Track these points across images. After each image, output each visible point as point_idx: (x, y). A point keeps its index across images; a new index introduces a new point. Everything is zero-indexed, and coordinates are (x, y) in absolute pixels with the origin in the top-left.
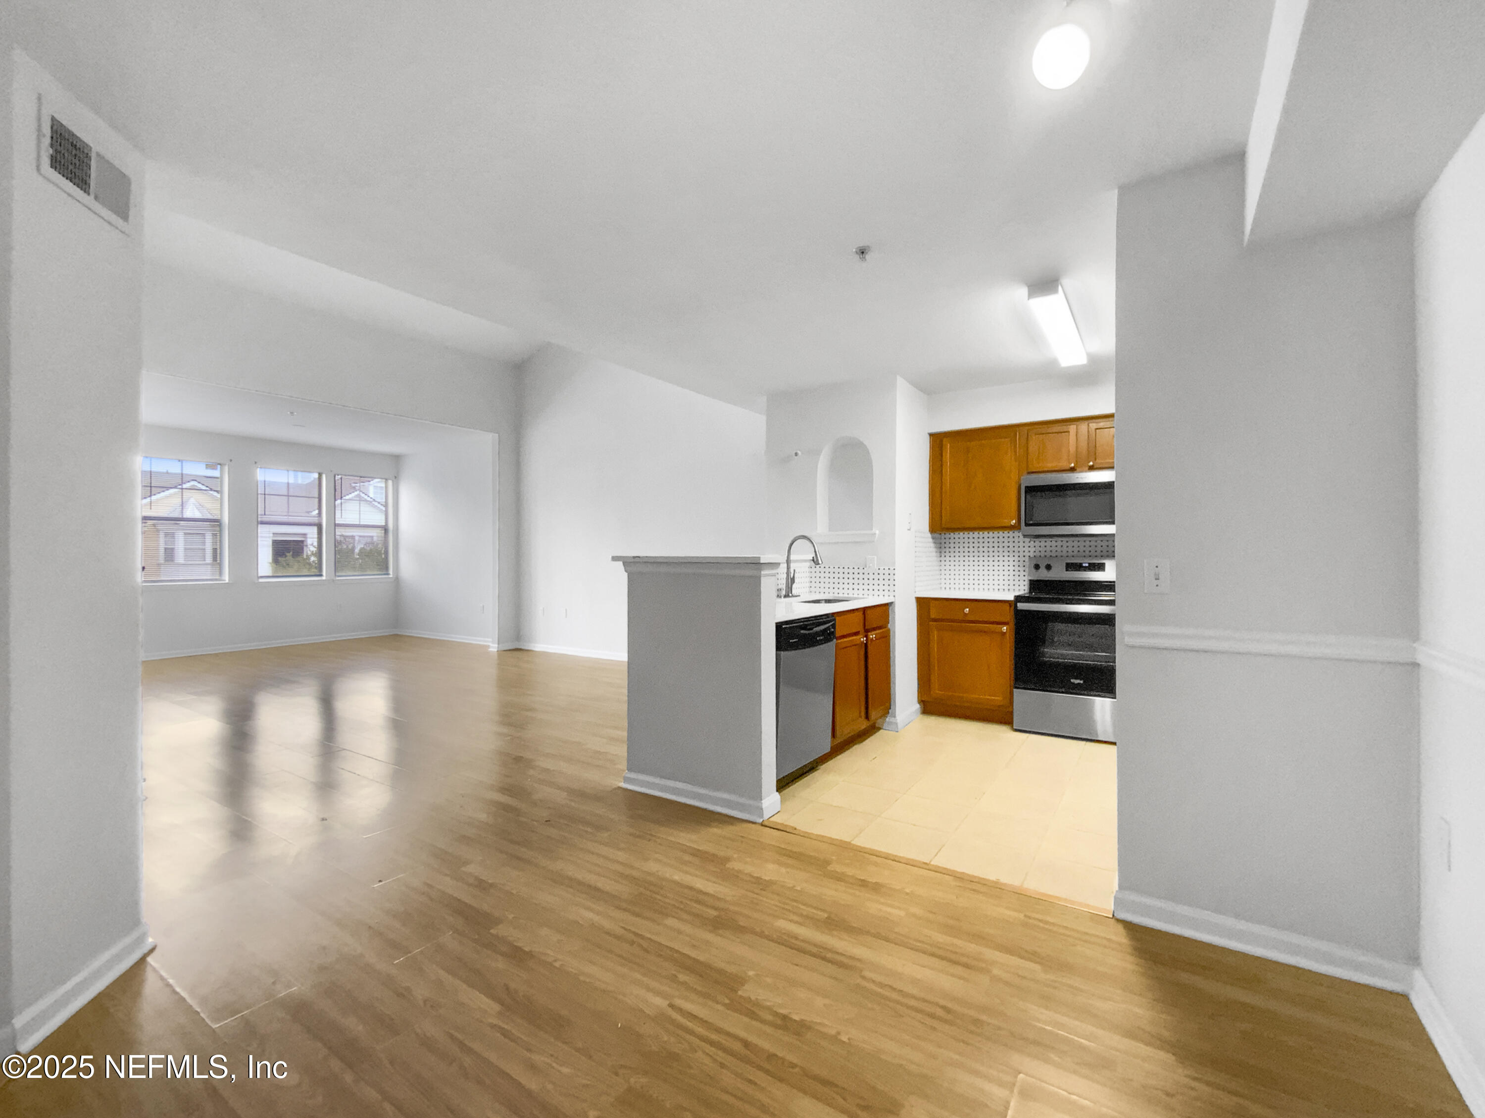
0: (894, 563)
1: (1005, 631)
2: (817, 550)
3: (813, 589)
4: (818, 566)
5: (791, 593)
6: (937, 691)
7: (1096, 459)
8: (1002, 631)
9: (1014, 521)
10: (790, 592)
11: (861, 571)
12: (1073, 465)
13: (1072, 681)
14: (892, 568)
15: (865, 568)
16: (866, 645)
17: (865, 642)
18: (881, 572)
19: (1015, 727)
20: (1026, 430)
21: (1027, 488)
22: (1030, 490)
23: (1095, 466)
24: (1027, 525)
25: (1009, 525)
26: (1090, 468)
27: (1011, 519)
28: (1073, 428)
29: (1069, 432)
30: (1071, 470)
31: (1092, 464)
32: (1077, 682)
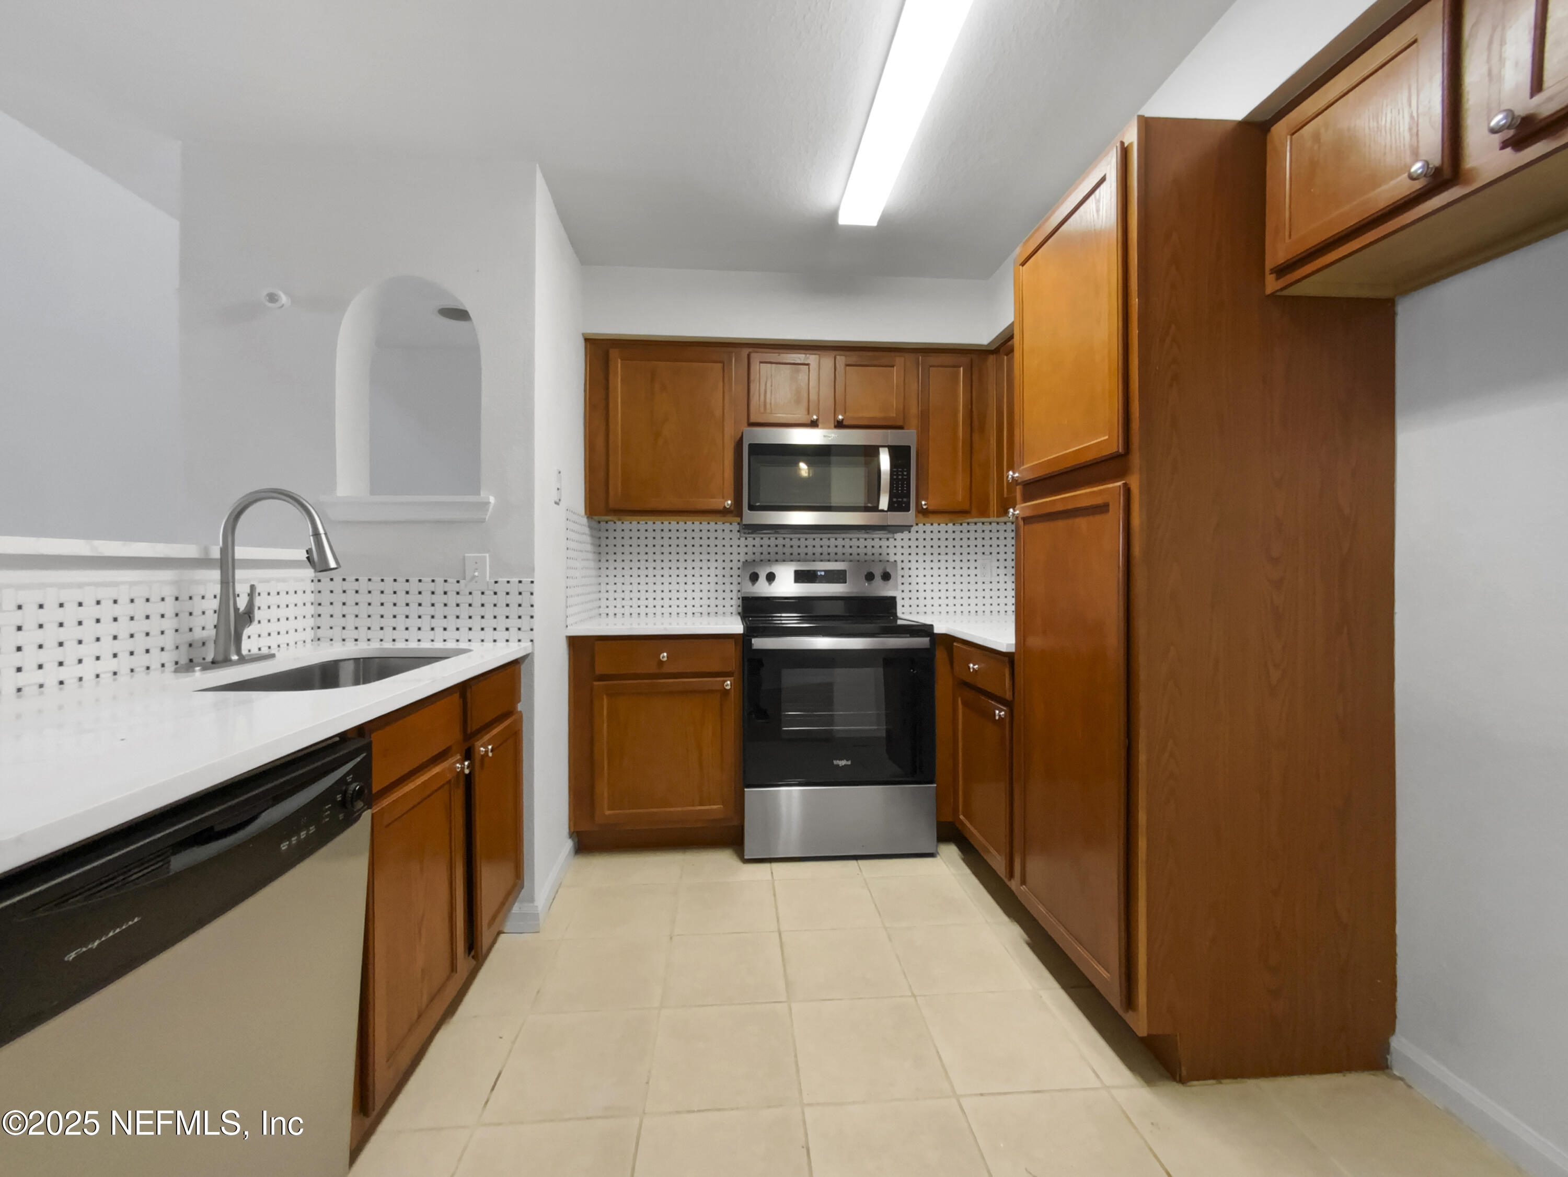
0: (532, 570)
1: (728, 688)
2: (322, 532)
3: (324, 633)
4: (324, 576)
5: (238, 651)
6: (606, 812)
7: (845, 413)
8: (725, 689)
9: (729, 502)
10: (233, 648)
11: (452, 587)
12: (815, 417)
13: (836, 762)
14: (526, 580)
15: (461, 581)
16: (468, 781)
17: (467, 771)
18: (499, 588)
19: (746, 857)
20: (745, 352)
21: (751, 446)
22: (759, 450)
23: (845, 423)
24: (752, 508)
25: (721, 508)
26: (839, 425)
27: (723, 498)
28: (814, 359)
29: (809, 365)
30: (812, 425)
31: (842, 417)
32: (842, 763)
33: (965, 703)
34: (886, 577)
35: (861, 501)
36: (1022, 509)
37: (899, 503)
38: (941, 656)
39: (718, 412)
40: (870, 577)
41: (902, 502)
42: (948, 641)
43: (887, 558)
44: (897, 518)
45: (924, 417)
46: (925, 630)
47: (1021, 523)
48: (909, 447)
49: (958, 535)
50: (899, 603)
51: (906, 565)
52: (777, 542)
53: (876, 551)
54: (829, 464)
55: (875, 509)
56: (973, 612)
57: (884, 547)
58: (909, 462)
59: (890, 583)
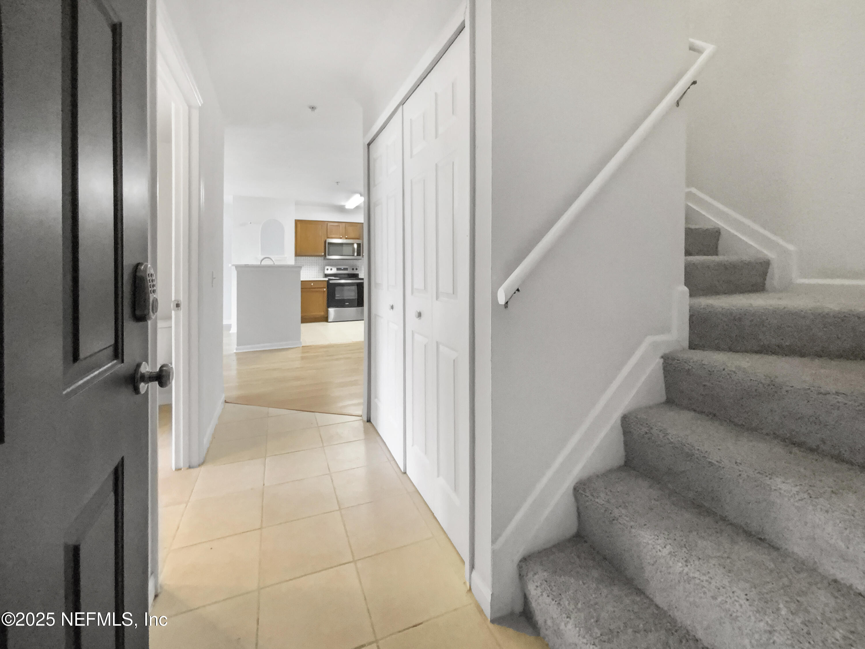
2: (274, 263)
8: (324, 290)
19: (329, 321)
20: (326, 223)
21: (328, 243)
22: (330, 244)
24: (328, 255)
25: (321, 255)
26: (346, 238)
27: (322, 253)
28: (340, 224)
29: (340, 226)
30: (341, 238)
31: (347, 237)
32: (347, 304)
34: (357, 269)
35: (352, 254)
39: (321, 234)
40: (353, 269)
41: (359, 254)
43: (356, 265)
44: (359, 257)
48: (360, 243)
50: (358, 274)
51: (359, 266)
52: (331, 261)
53: (354, 264)
54: (343, 246)
55: (354, 256)
57: (356, 263)
58: (360, 246)
59: (358, 270)
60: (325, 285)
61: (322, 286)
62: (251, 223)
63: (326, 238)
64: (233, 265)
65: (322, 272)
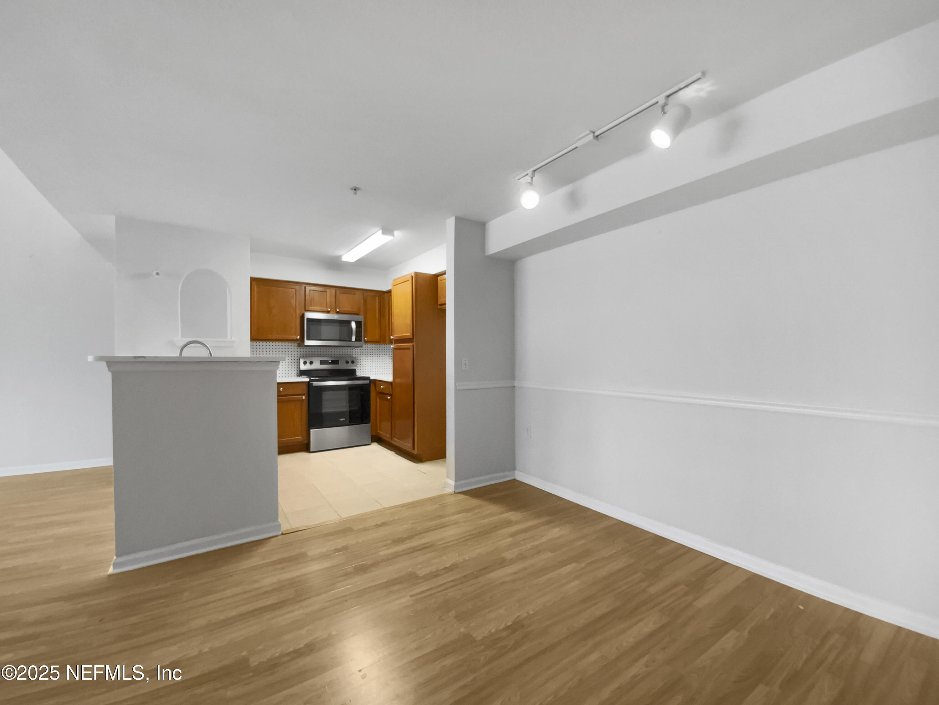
1: (303, 399)
2: (211, 352)
7: (339, 308)
9: (299, 337)
12: (329, 310)
13: (340, 419)
20: (304, 286)
21: (308, 319)
22: (310, 321)
23: (340, 312)
24: (308, 339)
25: (295, 339)
26: (338, 313)
27: (296, 335)
28: (328, 290)
29: (326, 292)
30: (328, 312)
31: (338, 310)
32: (343, 419)
33: (380, 398)
34: (353, 362)
35: (347, 339)
36: (394, 346)
37: (358, 339)
38: (372, 387)
39: (294, 305)
40: (347, 363)
41: (359, 339)
42: (375, 381)
43: (352, 356)
44: (358, 343)
45: (366, 311)
46: (368, 378)
47: (394, 349)
48: (361, 322)
49: (376, 348)
50: (357, 371)
51: (359, 358)
52: (312, 350)
53: (349, 353)
55: (350, 341)
56: (381, 373)
57: (351, 352)
58: (361, 326)
59: (354, 364)
60: (305, 389)
61: (300, 392)
62: (157, 274)
63: (303, 311)
64: (100, 359)
65: (296, 367)
